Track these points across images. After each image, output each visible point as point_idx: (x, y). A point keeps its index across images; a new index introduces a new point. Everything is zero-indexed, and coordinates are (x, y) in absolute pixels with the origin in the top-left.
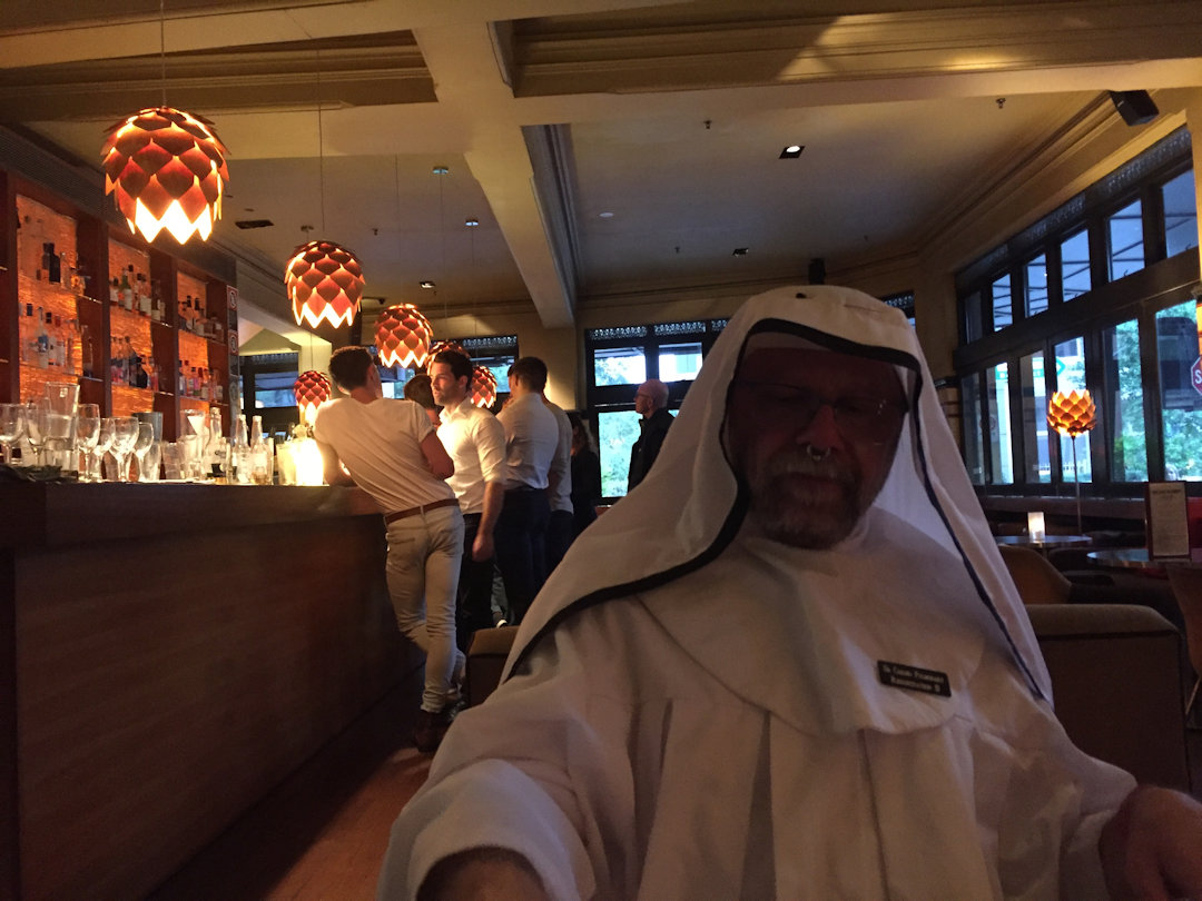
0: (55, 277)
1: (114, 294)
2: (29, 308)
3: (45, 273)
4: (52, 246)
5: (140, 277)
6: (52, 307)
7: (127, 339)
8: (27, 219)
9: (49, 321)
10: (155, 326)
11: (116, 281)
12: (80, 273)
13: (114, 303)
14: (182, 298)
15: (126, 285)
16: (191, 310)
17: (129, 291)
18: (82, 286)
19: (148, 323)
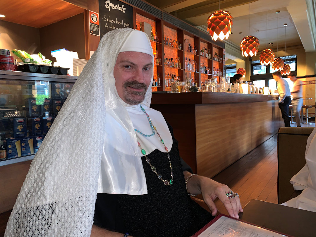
0: (191, 51)
1: (201, 54)
2: (186, 58)
3: (189, 50)
4: (190, 44)
5: (206, 49)
6: (190, 58)
7: (203, 63)
8: (186, 39)
9: (189, 61)
10: (208, 60)
11: (201, 51)
12: (195, 50)
13: (201, 56)
14: (214, 53)
15: (203, 51)
16: (216, 56)
17: (204, 53)
18: (195, 53)
19: (207, 59)
